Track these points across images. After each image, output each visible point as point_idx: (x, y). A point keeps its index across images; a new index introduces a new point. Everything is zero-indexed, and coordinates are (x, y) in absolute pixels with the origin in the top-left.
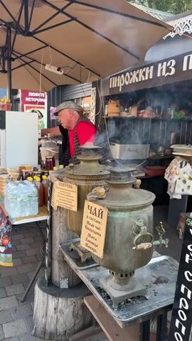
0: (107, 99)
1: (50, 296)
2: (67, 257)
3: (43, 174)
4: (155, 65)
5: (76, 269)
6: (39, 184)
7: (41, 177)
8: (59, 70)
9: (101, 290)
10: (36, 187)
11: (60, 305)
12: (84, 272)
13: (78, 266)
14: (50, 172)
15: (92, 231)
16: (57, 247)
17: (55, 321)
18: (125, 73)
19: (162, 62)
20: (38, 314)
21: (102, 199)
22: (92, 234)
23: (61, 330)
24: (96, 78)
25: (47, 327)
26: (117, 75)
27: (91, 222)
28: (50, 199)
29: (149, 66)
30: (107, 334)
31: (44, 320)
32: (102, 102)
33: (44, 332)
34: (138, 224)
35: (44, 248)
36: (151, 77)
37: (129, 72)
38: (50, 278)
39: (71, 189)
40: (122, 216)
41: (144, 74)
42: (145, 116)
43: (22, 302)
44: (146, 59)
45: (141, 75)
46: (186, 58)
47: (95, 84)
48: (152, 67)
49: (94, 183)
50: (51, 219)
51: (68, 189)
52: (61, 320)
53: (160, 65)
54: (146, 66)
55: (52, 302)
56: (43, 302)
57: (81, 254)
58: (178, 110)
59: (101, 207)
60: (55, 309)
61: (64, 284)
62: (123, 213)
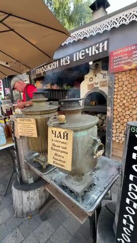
0: (36, 80)
1: (24, 192)
2: (32, 167)
3: (6, 118)
4: (59, 60)
5: (41, 175)
6: (4, 125)
7: (5, 121)
8: (7, 64)
9: (63, 186)
10: (3, 126)
11: (31, 195)
12: (47, 175)
13: (42, 172)
14: (10, 116)
15: (58, 151)
16: (23, 161)
17: (28, 205)
18: (43, 66)
19: (63, 58)
20: (16, 204)
21: (64, 123)
22: (59, 153)
23: (33, 208)
24: (28, 70)
25: (24, 210)
26: (40, 68)
27: (56, 144)
28: (13, 132)
29: (56, 61)
30: (63, 205)
31: (21, 207)
32: (33, 81)
33: (23, 213)
34: (94, 138)
35: (14, 162)
36: (58, 66)
37: (46, 65)
38: (21, 179)
39: (30, 122)
40: (83, 135)
41: (54, 65)
42: (54, 88)
43: (4, 196)
44: (54, 58)
45: (52, 66)
46: (75, 55)
47: (28, 73)
48: (58, 61)
49: (46, 116)
50: (16, 144)
51: (28, 122)
52: (33, 203)
53: (61, 60)
54: (54, 61)
55: (25, 195)
56: (19, 196)
57: (42, 164)
58: (67, 86)
59: (66, 130)
60: (28, 198)
61: (31, 181)
62: (82, 132)
